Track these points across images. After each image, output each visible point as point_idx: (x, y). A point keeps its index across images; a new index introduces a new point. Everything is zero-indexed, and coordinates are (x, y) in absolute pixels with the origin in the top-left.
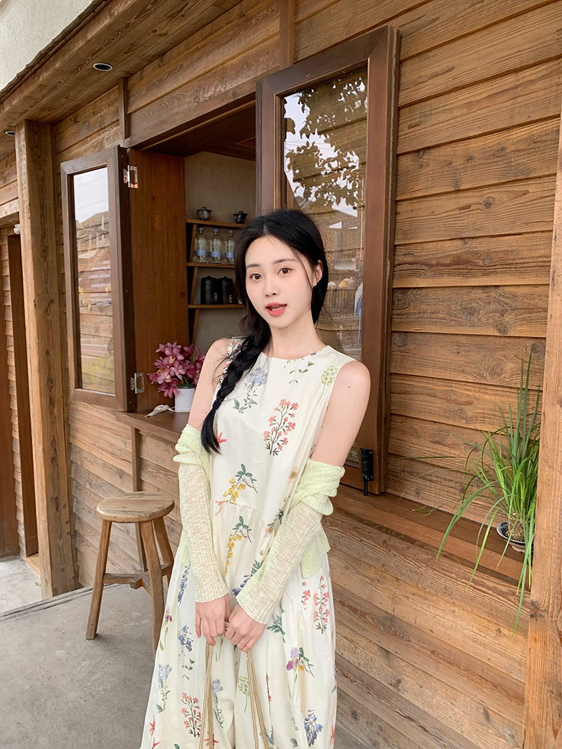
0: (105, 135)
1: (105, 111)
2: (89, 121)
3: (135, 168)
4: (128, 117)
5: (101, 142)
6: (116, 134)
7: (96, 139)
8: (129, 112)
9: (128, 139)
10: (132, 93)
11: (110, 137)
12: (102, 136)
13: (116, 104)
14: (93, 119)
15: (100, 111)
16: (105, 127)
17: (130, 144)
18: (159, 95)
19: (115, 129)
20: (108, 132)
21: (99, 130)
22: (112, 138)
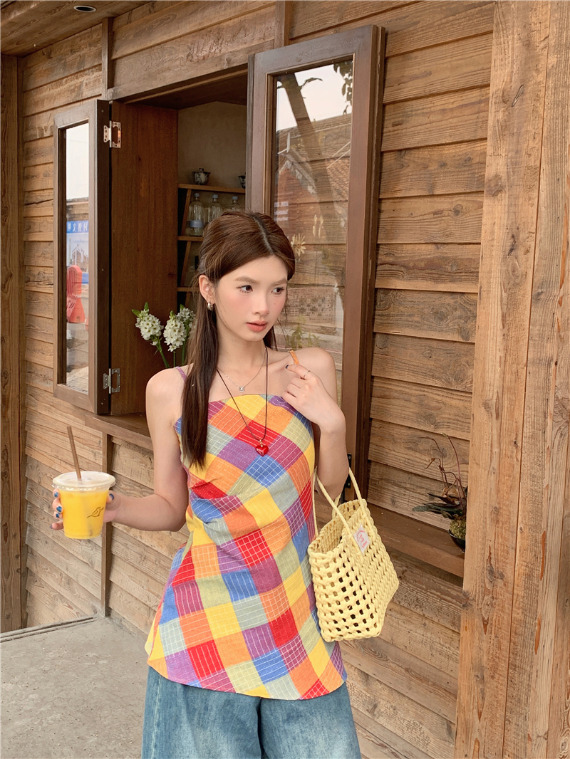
0: (84, 79)
1: (85, 51)
2: (65, 59)
3: (118, 125)
4: (112, 65)
5: (79, 87)
6: (97, 80)
7: (73, 83)
8: (114, 57)
9: (111, 90)
10: (118, 36)
11: (90, 83)
12: (80, 80)
13: (99, 45)
14: (70, 58)
15: (79, 49)
16: (84, 70)
17: (113, 96)
18: (149, 45)
19: (96, 74)
20: (88, 77)
21: (77, 73)
22: (92, 84)
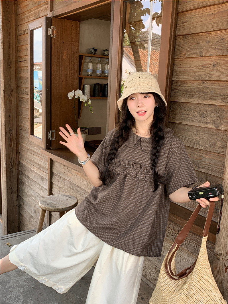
0: (40, 9)
3: (54, 27)
4: (52, 2)
5: (39, 12)
6: (46, 9)
7: (36, 10)
17: (52, 15)
20: (42, 7)
21: (38, 6)
22: (44, 10)
